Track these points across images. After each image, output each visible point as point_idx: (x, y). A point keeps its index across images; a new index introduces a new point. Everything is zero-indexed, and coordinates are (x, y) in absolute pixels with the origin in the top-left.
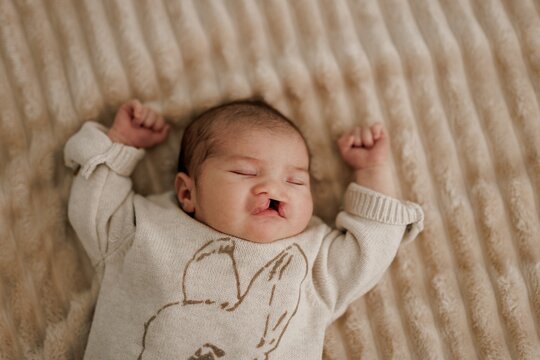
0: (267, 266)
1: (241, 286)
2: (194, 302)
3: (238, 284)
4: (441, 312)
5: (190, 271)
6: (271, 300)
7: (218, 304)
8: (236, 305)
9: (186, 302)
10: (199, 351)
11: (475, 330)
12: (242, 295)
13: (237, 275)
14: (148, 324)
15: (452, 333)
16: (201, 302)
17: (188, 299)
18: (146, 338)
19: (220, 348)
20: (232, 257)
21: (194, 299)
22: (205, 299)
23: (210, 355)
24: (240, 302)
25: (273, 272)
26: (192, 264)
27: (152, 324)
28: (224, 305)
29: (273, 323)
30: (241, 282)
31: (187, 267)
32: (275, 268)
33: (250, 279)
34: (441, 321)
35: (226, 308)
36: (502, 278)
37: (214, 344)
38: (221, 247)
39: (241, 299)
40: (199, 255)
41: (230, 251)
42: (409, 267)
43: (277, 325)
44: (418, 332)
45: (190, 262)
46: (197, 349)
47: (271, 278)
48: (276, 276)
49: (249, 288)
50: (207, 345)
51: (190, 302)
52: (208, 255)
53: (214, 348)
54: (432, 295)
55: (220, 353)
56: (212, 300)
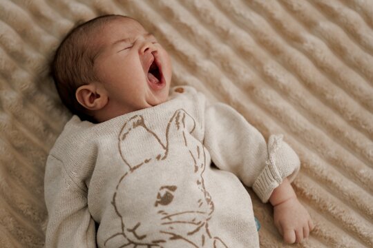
0: (171, 121)
1: (162, 141)
2: (138, 166)
3: (159, 141)
4: (282, 87)
5: (123, 149)
6: (186, 142)
7: (154, 159)
8: (166, 153)
9: (132, 169)
10: (159, 195)
11: (309, 86)
12: (165, 146)
13: (155, 135)
14: (114, 200)
15: (297, 96)
16: (142, 164)
17: (132, 167)
18: (118, 210)
19: (171, 185)
20: (145, 126)
21: (136, 165)
22: (143, 161)
23: (167, 193)
24: (167, 150)
25: (177, 123)
26: (121, 144)
27: (116, 199)
28: (158, 157)
29: (195, 154)
30: (160, 138)
31: (119, 147)
32: (177, 121)
33: (165, 134)
34: (284, 92)
35: (161, 158)
36: (306, 44)
37: (166, 185)
38: (134, 123)
39: (166, 149)
40: (121, 137)
41: (141, 123)
42: (245, 72)
43: (199, 154)
44: (276, 109)
45: (119, 144)
46: (156, 194)
47: (178, 127)
48: (181, 125)
49: (167, 140)
50: (162, 188)
51: (135, 168)
52: (128, 133)
53: (167, 187)
54: (270, 80)
55: (173, 188)
56: (148, 159)
